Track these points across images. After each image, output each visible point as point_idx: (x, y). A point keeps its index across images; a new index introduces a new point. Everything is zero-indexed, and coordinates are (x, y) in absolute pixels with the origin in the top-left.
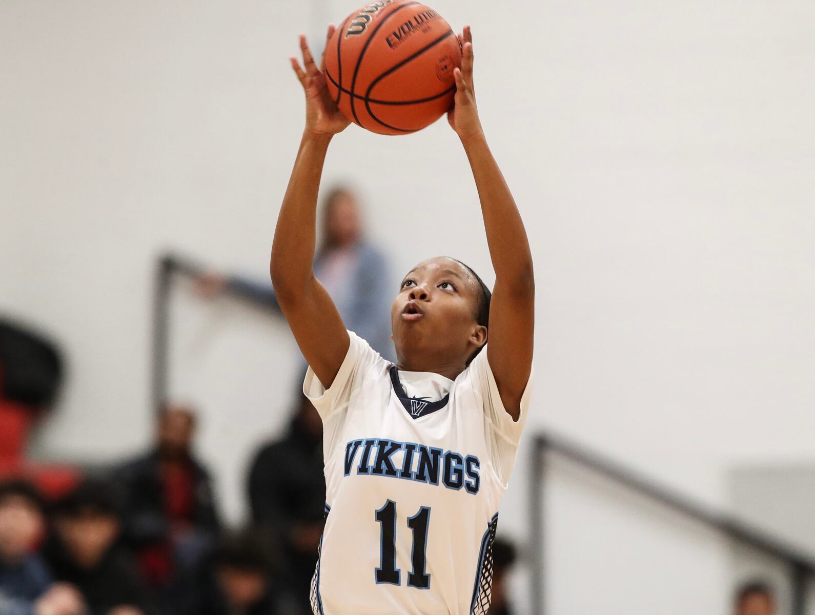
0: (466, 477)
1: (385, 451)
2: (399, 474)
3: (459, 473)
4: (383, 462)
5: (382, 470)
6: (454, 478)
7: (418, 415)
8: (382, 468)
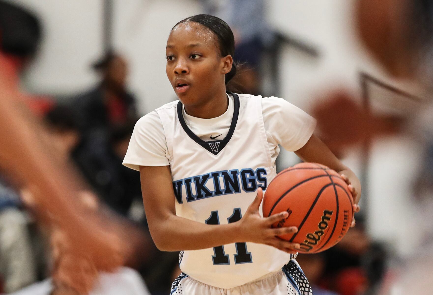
0: (258, 183)
1: (200, 183)
2: (214, 194)
3: (253, 181)
4: (201, 190)
5: (203, 195)
6: (250, 185)
7: (217, 151)
8: (202, 194)
